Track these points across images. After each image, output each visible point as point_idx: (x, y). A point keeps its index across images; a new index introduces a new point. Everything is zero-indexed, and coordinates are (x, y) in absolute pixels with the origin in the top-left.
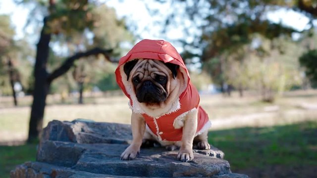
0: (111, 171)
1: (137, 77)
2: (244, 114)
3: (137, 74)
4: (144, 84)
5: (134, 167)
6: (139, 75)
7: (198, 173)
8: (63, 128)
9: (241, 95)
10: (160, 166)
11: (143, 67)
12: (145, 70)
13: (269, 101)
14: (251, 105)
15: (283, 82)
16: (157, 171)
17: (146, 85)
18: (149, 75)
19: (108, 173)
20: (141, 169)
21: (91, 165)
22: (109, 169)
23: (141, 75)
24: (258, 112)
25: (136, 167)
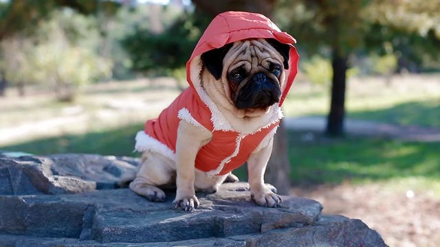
0: (163, 235)
1: (241, 70)
2: (37, 120)
3: (240, 64)
4: (255, 79)
5: (197, 225)
6: (244, 65)
7: (294, 221)
8: (20, 173)
9: (22, 94)
10: (238, 218)
11: (248, 51)
12: (252, 56)
13: (67, 100)
14: (43, 106)
15: (85, 73)
16: (235, 226)
17: (258, 80)
18: (260, 65)
19: (159, 239)
20: (207, 226)
21: (129, 230)
22: (160, 234)
23: (248, 66)
24: (56, 115)
25: (200, 225)
